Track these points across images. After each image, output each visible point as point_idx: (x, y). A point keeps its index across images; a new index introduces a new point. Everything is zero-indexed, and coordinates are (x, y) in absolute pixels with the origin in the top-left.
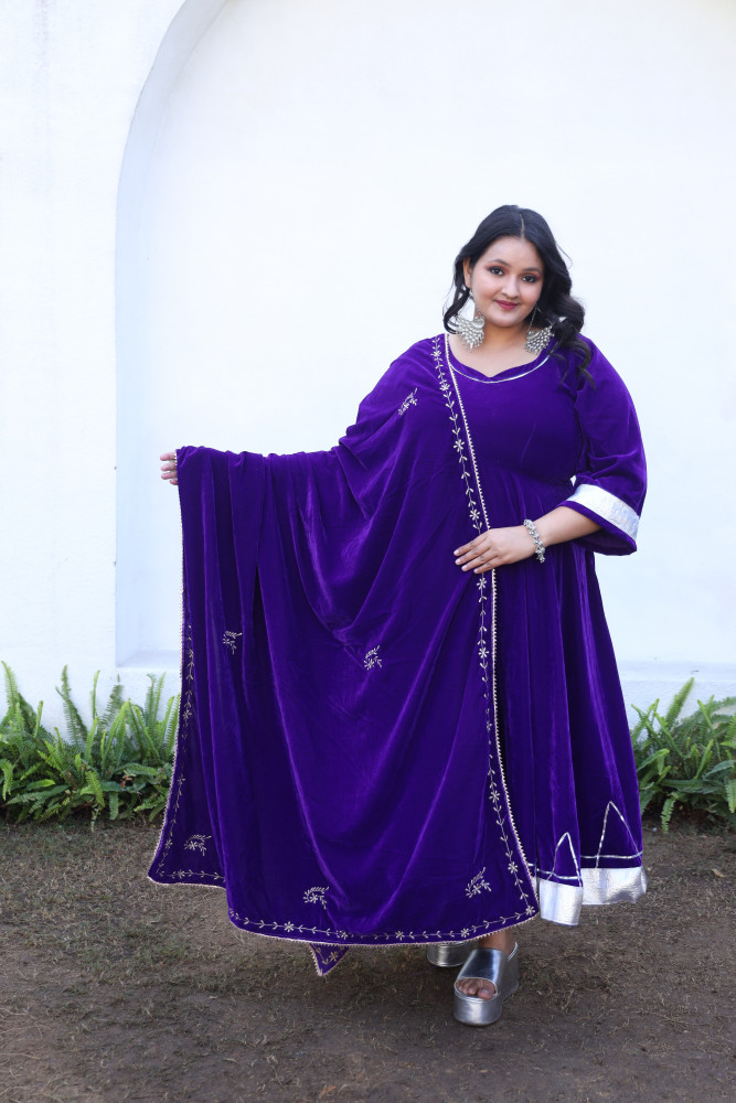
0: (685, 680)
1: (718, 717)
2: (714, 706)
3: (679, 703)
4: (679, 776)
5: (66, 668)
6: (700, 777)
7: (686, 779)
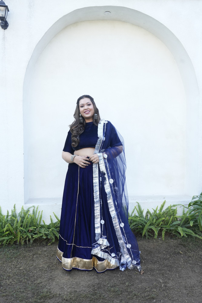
0: (164, 201)
1: (171, 209)
2: (171, 207)
3: (162, 206)
4: (164, 224)
5: (15, 204)
6: (170, 225)
7: (165, 225)
